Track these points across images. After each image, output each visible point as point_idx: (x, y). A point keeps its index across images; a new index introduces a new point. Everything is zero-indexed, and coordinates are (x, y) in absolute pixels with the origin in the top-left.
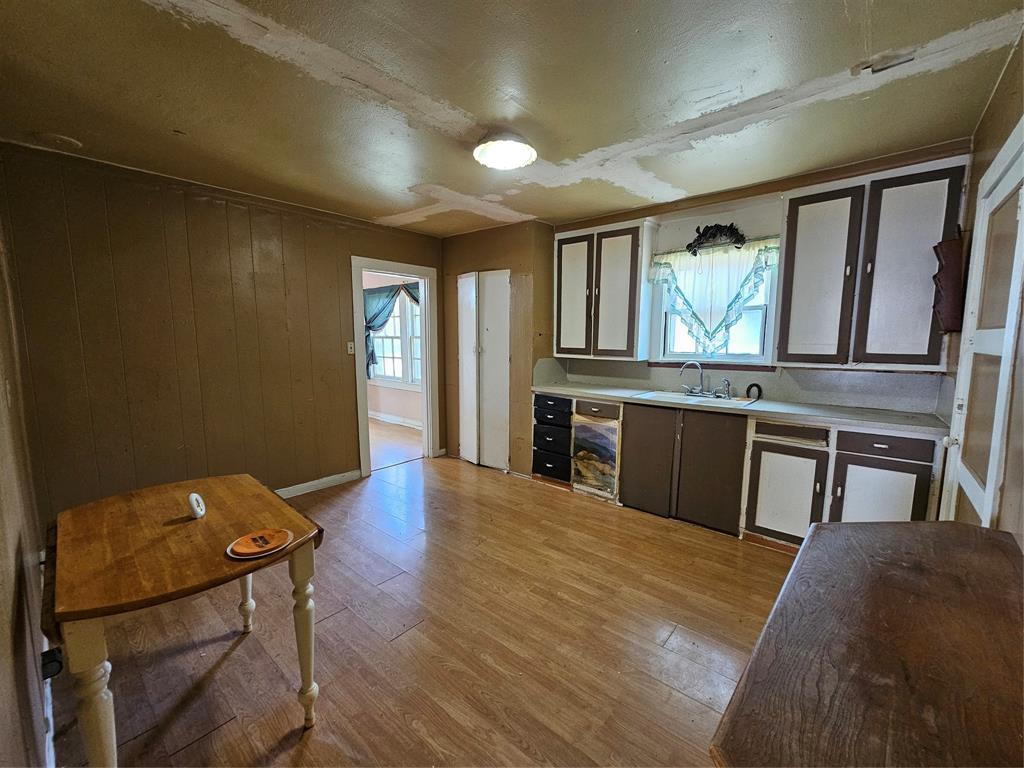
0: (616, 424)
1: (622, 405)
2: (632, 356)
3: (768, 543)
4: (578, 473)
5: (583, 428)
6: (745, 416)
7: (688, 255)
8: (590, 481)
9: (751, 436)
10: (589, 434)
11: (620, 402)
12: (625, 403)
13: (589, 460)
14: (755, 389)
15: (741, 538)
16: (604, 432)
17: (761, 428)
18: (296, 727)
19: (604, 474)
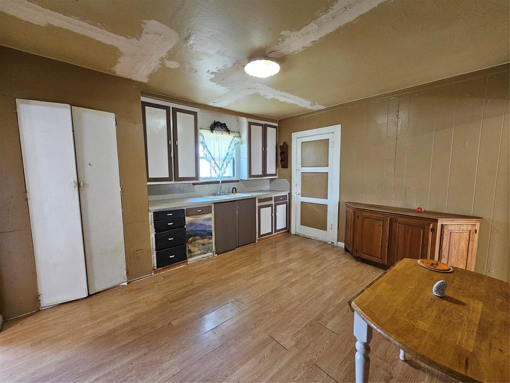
0: (211, 216)
1: (213, 205)
2: (198, 180)
3: (263, 239)
4: (190, 251)
5: (191, 224)
6: (255, 198)
7: (209, 131)
8: (196, 253)
9: (257, 204)
10: (193, 227)
11: (212, 203)
12: (214, 203)
13: (195, 241)
14: (234, 189)
15: (257, 242)
16: (202, 222)
17: (260, 201)
18: (407, 365)
19: (204, 245)
